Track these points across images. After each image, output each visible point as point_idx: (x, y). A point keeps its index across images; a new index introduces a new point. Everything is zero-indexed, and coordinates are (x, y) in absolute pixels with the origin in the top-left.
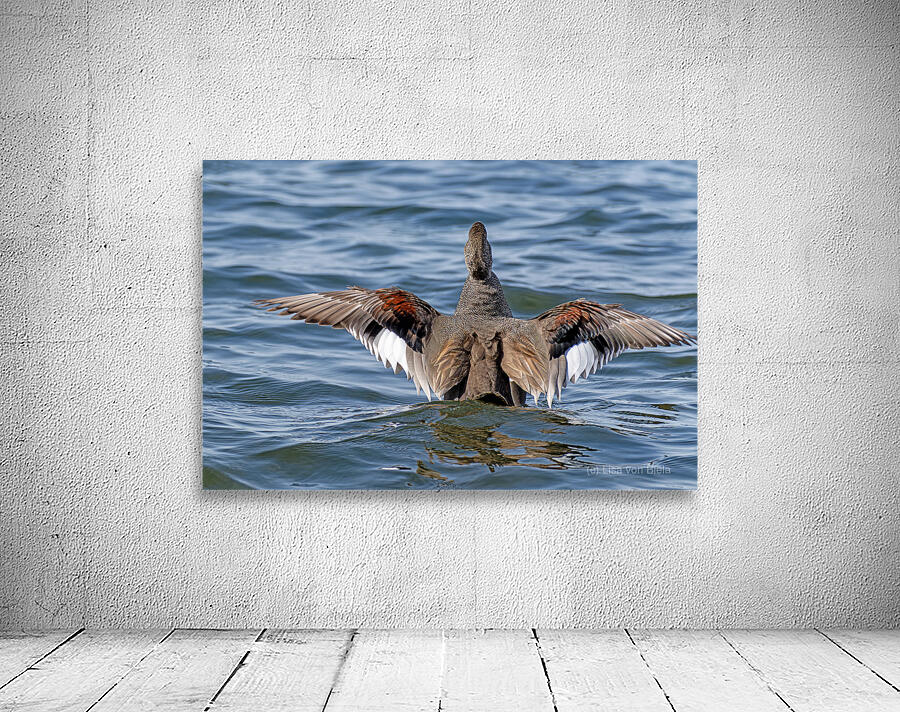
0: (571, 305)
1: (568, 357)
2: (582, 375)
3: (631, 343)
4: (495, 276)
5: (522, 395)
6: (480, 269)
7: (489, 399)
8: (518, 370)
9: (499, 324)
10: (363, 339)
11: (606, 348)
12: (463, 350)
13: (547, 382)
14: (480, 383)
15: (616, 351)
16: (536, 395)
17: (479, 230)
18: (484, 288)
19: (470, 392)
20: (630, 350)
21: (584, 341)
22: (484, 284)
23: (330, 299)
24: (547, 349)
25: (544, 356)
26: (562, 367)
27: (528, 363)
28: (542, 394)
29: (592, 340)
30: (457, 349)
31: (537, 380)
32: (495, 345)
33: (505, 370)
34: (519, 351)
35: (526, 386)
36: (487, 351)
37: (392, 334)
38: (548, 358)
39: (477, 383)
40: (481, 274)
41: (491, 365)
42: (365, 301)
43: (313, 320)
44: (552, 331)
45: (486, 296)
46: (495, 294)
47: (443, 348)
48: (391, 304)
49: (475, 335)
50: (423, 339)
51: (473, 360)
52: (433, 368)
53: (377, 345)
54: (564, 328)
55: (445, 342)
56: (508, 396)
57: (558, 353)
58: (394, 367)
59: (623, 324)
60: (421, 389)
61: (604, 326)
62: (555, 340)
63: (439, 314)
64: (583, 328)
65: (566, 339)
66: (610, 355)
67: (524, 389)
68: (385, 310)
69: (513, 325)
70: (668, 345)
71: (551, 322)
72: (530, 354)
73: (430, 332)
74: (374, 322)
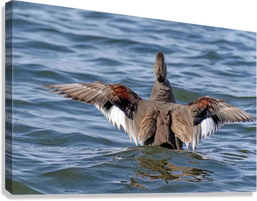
0: (203, 99)
1: (201, 125)
2: (208, 135)
3: (229, 119)
4: (168, 81)
5: (181, 143)
6: (161, 77)
7: (165, 145)
8: (179, 131)
9: (170, 106)
10: (103, 111)
11: (218, 121)
12: (153, 119)
13: (192, 138)
14: (161, 137)
15: (223, 123)
16: (187, 144)
17: (161, 56)
18: (163, 87)
19: (156, 142)
20: (228, 123)
21: (209, 117)
22: (163, 85)
23: (85, 87)
24: (192, 120)
25: (191, 124)
26: (199, 130)
27: (184, 127)
28: (190, 143)
29: (212, 117)
30: (150, 119)
31: (188, 136)
32: (168, 117)
33: (173, 131)
34: (179, 121)
35: (183, 139)
36: (165, 120)
37: (118, 109)
38: (193, 125)
39: (160, 137)
40: (162, 79)
41: (166, 128)
42: (103, 90)
43: (76, 99)
44: (194, 111)
45: (164, 92)
46: (168, 91)
47: (143, 117)
48: (117, 92)
49: (159, 112)
50: (134, 112)
51: (158, 125)
52: (138, 128)
53: (110, 114)
54: (200, 110)
55: (144, 114)
56: (174, 144)
57: (197, 123)
58: (119, 127)
59: (225, 110)
60: (132, 139)
61: (218, 111)
62: (196, 116)
63: (141, 99)
64: (209, 111)
65: (201, 116)
66: (220, 125)
67: (182, 140)
68: (115, 96)
69: (176, 107)
70: (244, 121)
71: (194, 107)
72: (184, 122)
73: (137, 108)
74: (108, 101)
